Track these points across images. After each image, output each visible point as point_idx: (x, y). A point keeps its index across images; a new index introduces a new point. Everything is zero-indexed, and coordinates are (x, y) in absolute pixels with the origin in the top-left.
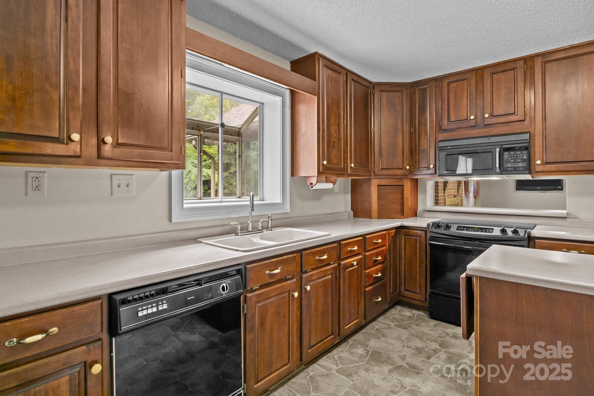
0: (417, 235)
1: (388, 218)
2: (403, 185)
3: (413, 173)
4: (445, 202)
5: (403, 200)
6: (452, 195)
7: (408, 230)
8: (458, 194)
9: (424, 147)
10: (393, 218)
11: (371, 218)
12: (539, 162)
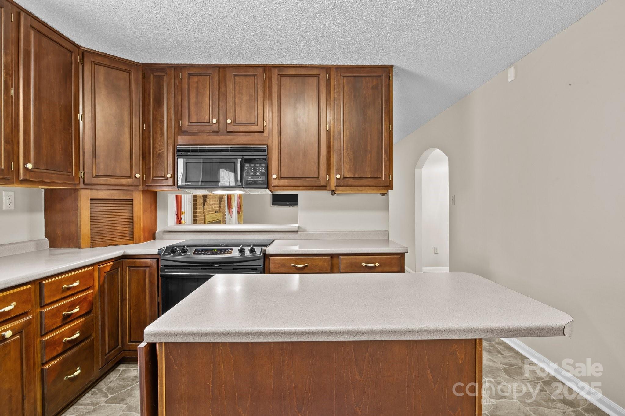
0: (146, 266)
1: (109, 245)
2: (132, 200)
3: (146, 183)
4: (205, 218)
5: (133, 220)
6: (213, 211)
7: (134, 260)
8: (219, 209)
9: (160, 150)
10: (117, 245)
11: (80, 248)
12: (275, 176)
